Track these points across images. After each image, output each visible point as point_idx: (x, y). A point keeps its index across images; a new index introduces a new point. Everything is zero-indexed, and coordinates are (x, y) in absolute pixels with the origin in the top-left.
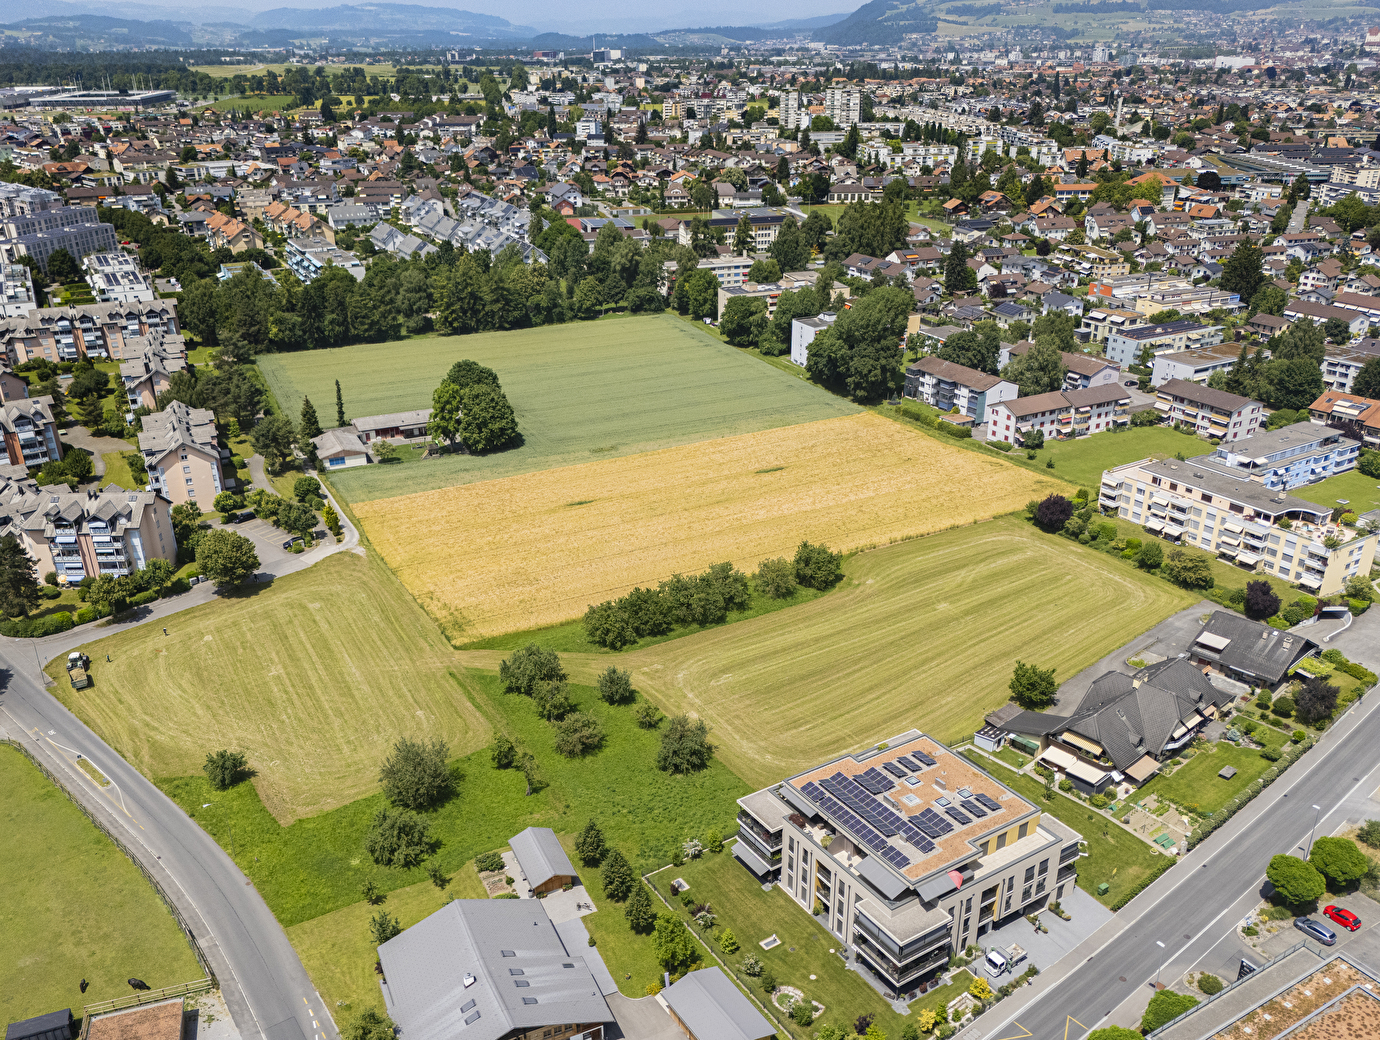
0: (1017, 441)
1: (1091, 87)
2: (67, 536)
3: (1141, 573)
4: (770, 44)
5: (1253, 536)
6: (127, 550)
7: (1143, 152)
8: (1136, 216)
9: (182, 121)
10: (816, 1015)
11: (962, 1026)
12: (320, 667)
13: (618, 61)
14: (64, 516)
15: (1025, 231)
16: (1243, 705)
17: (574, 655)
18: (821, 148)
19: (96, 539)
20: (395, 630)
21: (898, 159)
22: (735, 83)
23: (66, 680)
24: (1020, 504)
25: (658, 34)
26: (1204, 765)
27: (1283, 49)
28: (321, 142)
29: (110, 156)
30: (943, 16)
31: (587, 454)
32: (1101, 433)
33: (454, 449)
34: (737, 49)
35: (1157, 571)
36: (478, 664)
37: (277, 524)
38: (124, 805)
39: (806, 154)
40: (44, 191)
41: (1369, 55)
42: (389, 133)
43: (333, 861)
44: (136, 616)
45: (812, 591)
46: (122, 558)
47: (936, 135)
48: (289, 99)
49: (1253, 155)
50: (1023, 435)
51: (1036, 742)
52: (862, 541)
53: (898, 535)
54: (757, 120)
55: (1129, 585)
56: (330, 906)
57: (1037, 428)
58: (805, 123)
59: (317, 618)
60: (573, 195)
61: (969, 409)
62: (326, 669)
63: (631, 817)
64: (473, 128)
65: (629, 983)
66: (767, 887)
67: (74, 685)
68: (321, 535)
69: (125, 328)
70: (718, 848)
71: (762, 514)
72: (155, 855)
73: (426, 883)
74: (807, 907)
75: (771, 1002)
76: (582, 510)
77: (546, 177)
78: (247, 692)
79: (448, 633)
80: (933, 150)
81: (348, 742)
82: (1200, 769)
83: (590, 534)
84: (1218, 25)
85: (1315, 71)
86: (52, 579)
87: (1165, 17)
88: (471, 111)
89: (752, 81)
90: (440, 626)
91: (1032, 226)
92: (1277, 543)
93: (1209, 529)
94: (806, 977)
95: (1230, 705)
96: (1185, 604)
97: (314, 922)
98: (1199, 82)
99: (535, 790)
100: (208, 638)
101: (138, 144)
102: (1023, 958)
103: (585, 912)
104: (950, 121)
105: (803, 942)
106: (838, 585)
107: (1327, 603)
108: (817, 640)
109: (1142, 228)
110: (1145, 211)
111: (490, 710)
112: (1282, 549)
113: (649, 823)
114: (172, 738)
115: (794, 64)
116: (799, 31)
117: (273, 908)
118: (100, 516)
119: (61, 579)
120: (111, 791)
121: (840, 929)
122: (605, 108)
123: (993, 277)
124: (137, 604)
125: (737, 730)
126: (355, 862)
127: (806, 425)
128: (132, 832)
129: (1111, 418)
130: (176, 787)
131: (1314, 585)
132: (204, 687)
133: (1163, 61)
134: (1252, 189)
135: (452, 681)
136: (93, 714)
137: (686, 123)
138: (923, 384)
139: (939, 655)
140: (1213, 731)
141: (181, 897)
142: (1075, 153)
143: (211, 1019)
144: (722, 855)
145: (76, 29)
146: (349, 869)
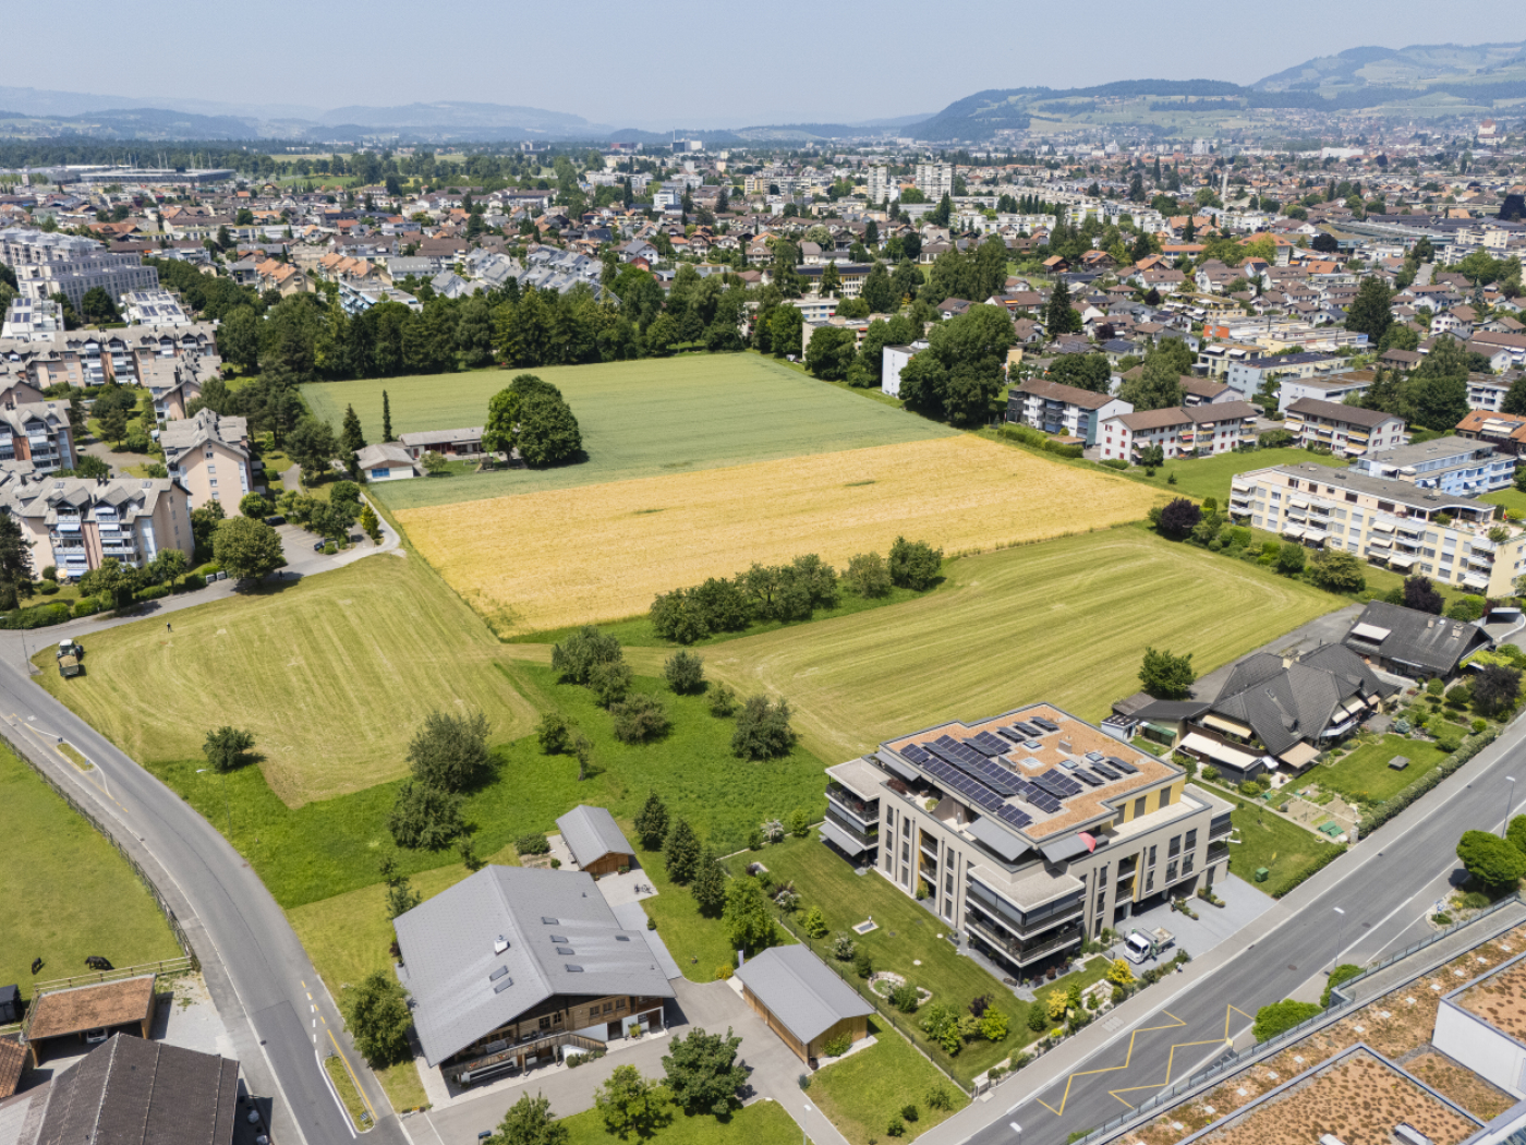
0: (1134, 458)
1: (1192, 172)
2: (70, 523)
3: (1282, 578)
4: (856, 140)
5: (1406, 534)
6: (137, 540)
7: (1254, 221)
8: (1250, 272)
9: (240, 194)
10: (921, 1002)
11: (1100, 1013)
12: (347, 659)
13: (700, 151)
14: (69, 500)
15: (1132, 283)
16: (1410, 699)
17: (638, 649)
18: (912, 217)
19: (102, 527)
20: (434, 625)
21: (993, 227)
22: (819, 167)
23: (54, 670)
24: (1142, 514)
25: (741, 131)
26: (1370, 757)
27: (1393, 143)
28: (384, 211)
29: (160, 219)
30: (1035, 113)
31: (658, 469)
32: (1227, 454)
33: (512, 464)
34: (823, 143)
35: (1300, 575)
36: (528, 657)
37: (309, 529)
38: (107, 787)
39: (895, 223)
40: (85, 240)
41: (1483, 146)
42: (456, 204)
43: (347, 844)
44: (141, 611)
45: (909, 592)
46: (130, 550)
47: (1032, 207)
48: (354, 179)
49: (1369, 224)
50: (1141, 451)
51: (1174, 730)
52: (966, 545)
53: (1006, 541)
54: (843, 195)
55: (1268, 588)
56: (341, 887)
57: (1156, 444)
58: (894, 195)
59: (348, 613)
60: (648, 253)
61: (1080, 430)
62: (353, 660)
63: (700, 802)
64: (546, 201)
65: (694, 966)
66: (861, 871)
67: (62, 671)
68: (359, 538)
69: (158, 353)
70: (802, 832)
71: (852, 522)
72: (138, 836)
73: (456, 866)
74: (909, 891)
75: (867, 988)
76: (652, 517)
77: (618, 238)
78: (262, 682)
79: (495, 626)
80: (1029, 218)
81: (374, 729)
82: (1367, 759)
83: (659, 538)
84: (1321, 123)
85: (1429, 159)
86: (50, 573)
87: (1266, 115)
88: (544, 185)
89: (839, 166)
90: (486, 620)
91: (1140, 279)
92: (1435, 542)
93: (1355, 531)
94: (908, 963)
95: (1395, 697)
96: (1334, 606)
97: (321, 903)
98: (1306, 168)
99: (590, 776)
100: (222, 631)
101: (193, 210)
102: (1169, 945)
103: (643, 895)
104: (1049, 196)
105: (904, 926)
106: (938, 587)
107: (1496, 603)
108: (916, 637)
109: (1258, 282)
110: (1259, 267)
111: (540, 699)
112: (1440, 548)
113: (723, 808)
114: (170, 724)
115: (882, 154)
116: (887, 128)
117: (272, 890)
118: (110, 501)
119: (61, 573)
120: (94, 775)
121: (948, 913)
122: (685, 185)
123: (1099, 320)
124: (144, 598)
125: (824, 719)
126: (374, 844)
127: (900, 445)
128: (113, 814)
129: (1237, 437)
130: (168, 770)
131: (1481, 585)
132: (212, 677)
133: (1267, 153)
134: (1372, 249)
135: (497, 672)
136: (80, 700)
137: (769, 198)
138: (1027, 407)
139: (1056, 651)
140: (1378, 723)
141: (163, 877)
142: (1182, 221)
143: (187, 1002)
144: (808, 840)
145: (136, 121)
146: (366, 851)
